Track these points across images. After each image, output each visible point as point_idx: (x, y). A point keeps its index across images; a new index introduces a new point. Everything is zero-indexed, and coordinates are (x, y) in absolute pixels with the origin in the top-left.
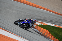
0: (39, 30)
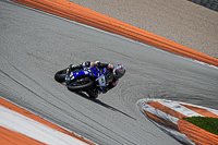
0: (190, 137)
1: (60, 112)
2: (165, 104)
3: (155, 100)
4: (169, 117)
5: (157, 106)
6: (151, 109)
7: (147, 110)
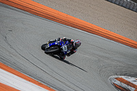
1: (61, 83)
2: (126, 79)
3: (120, 77)
4: (129, 87)
5: (122, 80)
6: (118, 83)
7: (115, 83)
